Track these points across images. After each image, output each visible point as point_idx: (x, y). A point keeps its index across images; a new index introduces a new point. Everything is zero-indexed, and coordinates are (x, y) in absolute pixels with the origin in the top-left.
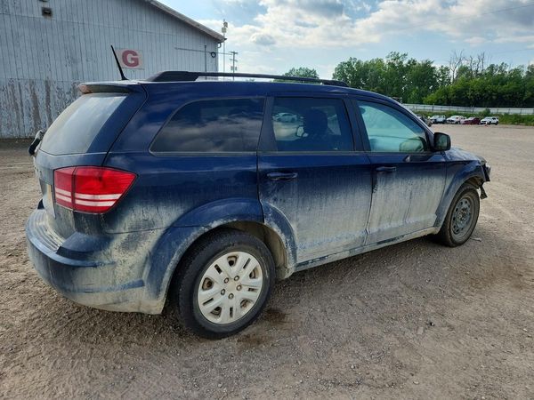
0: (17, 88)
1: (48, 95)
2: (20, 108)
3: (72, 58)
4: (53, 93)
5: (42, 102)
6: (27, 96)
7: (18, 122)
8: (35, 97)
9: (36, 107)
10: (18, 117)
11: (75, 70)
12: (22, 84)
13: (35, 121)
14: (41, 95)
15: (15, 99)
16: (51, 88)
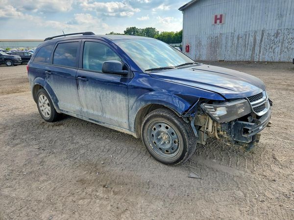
0: (248, 36)
1: (262, 38)
2: (247, 46)
3: (281, 15)
4: (265, 36)
5: (258, 42)
6: (251, 39)
7: (244, 53)
8: (255, 40)
9: (254, 45)
10: (245, 51)
11: (280, 21)
12: (251, 34)
13: (252, 52)
14: (258, 38)
15: (246, 41)
16: (265, 34)
